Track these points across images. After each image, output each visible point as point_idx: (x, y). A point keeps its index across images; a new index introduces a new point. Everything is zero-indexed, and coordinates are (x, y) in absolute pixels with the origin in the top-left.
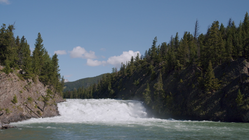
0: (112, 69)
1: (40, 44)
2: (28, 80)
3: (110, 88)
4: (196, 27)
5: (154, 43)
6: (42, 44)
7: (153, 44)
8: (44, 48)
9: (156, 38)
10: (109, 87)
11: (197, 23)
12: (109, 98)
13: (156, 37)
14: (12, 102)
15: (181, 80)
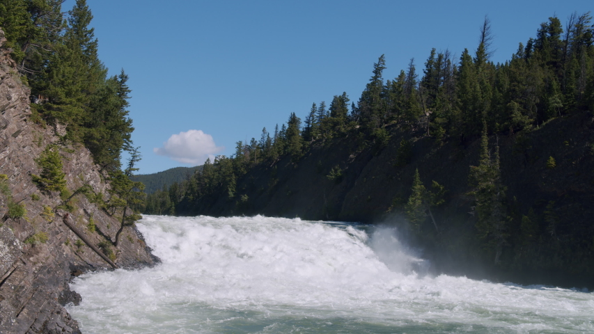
0: (237, 143)
1: (84, 26)
2: (55, 128)
3: (233, 191)
4: (484, 36)
5: (378, 71)
6: (89, 27)
7: (374, 75)
8: (96, 41)
9: (381, 59)
10: (230, 190)
11: (487, 27)
12: (261, 214)
13: (382, 56)
14: (35, 185)
15: (552, 158)
